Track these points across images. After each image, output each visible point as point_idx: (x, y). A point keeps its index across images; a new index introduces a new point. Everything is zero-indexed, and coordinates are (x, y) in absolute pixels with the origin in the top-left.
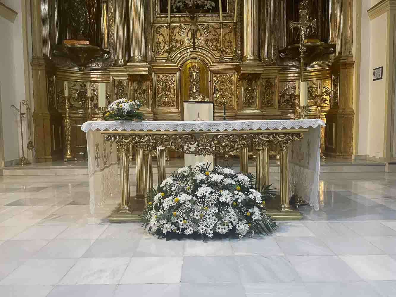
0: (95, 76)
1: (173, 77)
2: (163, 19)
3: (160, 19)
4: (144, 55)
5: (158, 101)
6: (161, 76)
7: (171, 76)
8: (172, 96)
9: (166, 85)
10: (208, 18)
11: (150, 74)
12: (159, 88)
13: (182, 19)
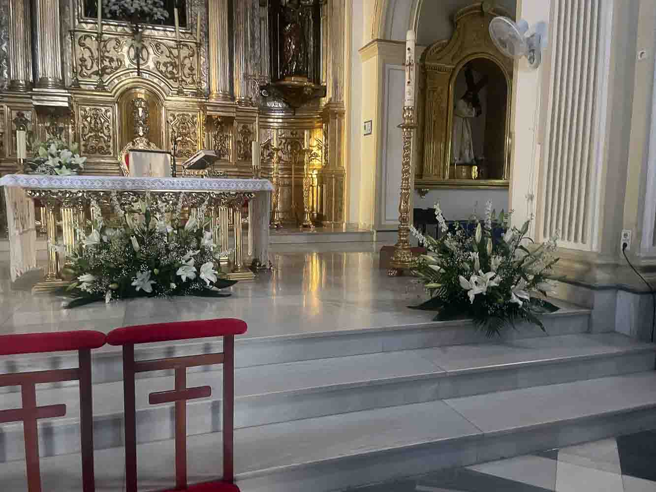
2: (90, 26)
3: (84, 25)
4: (61, 78)
5: (84, 145)
6: (88, 108)
7: (103, 109)
8: (106, 138)
9: (96, 122)
10: (158, 33)
11: (71, 106)
12: (85, 127)
13: (119, 29)
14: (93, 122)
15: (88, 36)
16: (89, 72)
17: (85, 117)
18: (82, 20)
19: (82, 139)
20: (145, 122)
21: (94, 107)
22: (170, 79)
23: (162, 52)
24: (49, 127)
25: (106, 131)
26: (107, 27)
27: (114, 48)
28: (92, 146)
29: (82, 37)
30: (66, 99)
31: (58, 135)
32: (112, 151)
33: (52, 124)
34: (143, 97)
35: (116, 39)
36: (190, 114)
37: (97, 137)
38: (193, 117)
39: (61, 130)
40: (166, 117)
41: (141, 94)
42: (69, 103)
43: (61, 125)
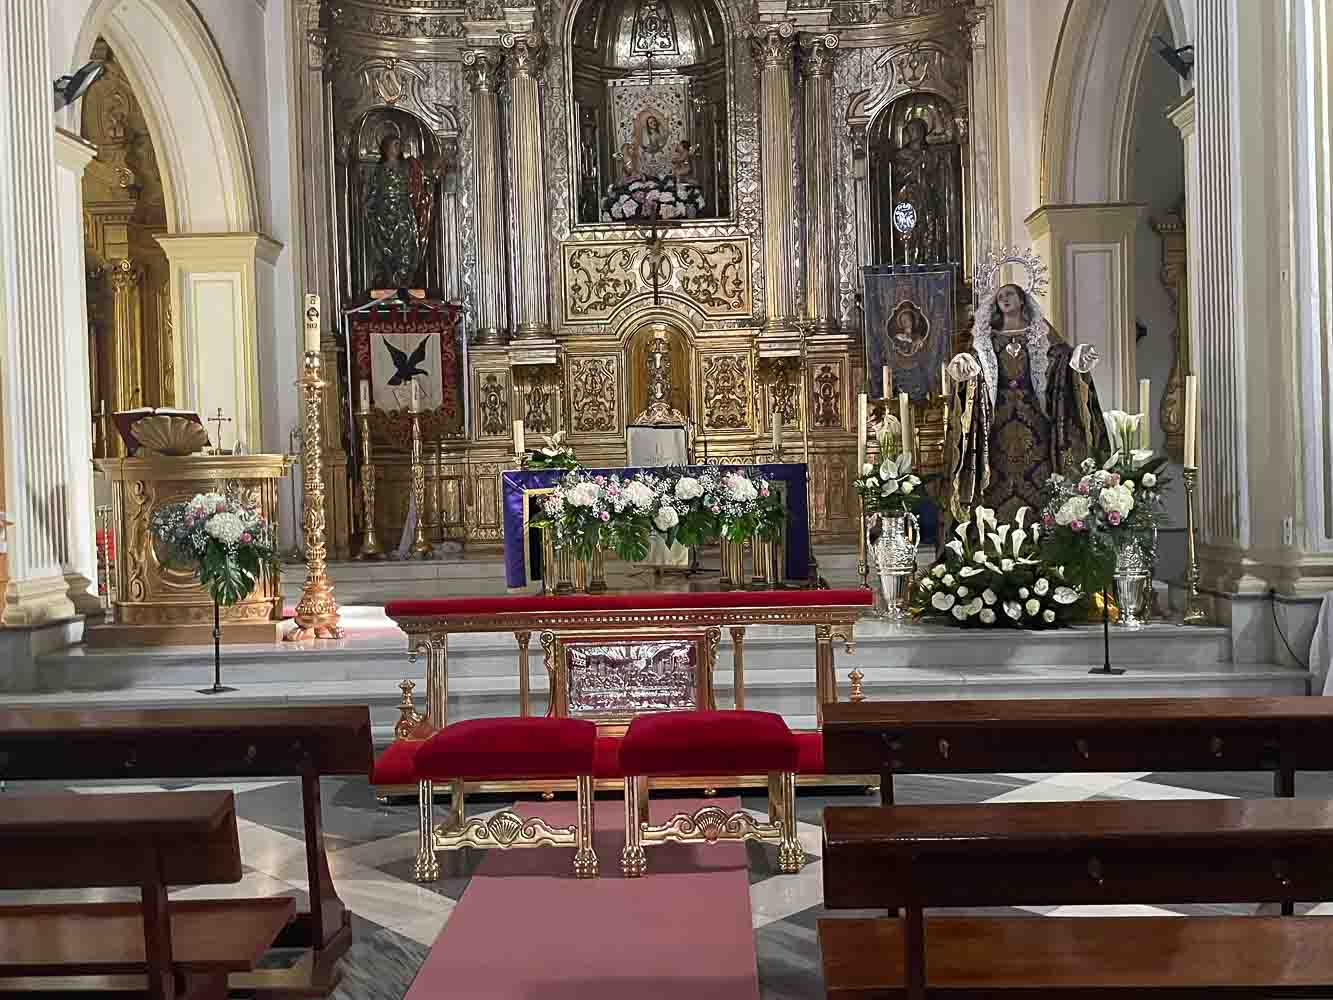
1: (609, 362)
2: (586, 235)
3: (578, 235)
4: (546, 322)
5: (576, 418)
6: (582, 361)
7: (604, 360)
8: (607, 405)
9: (594, 382)
10: (686, 232)
11: (559, 360)
12: (578, 389)
13: (629, 234)
14: (589, 382)
15: (583, 251)
16: (586, 305)
17: (579, 375)
18: (575, 229)
19: (573, 409)
20: (664, 377)
21: (591, 358)
22: (703, 303)
23: (692, 262)
24: (530, 396)
26: (610, 233)
27: (620, 264)
28: (587, 419)
29: (575, 254)
30: (554, 353)
31: (542, 406)
32: (616, 424)
33: (534, 389)
34: (661, 335)
35: (624, 250)
36: (734, 355)
37: (594, 404)
38: (742, 358)
39: (546, 397)
40: (698, 364)
41: (660, 331)
42: (557, 357)
43: (546, 390)
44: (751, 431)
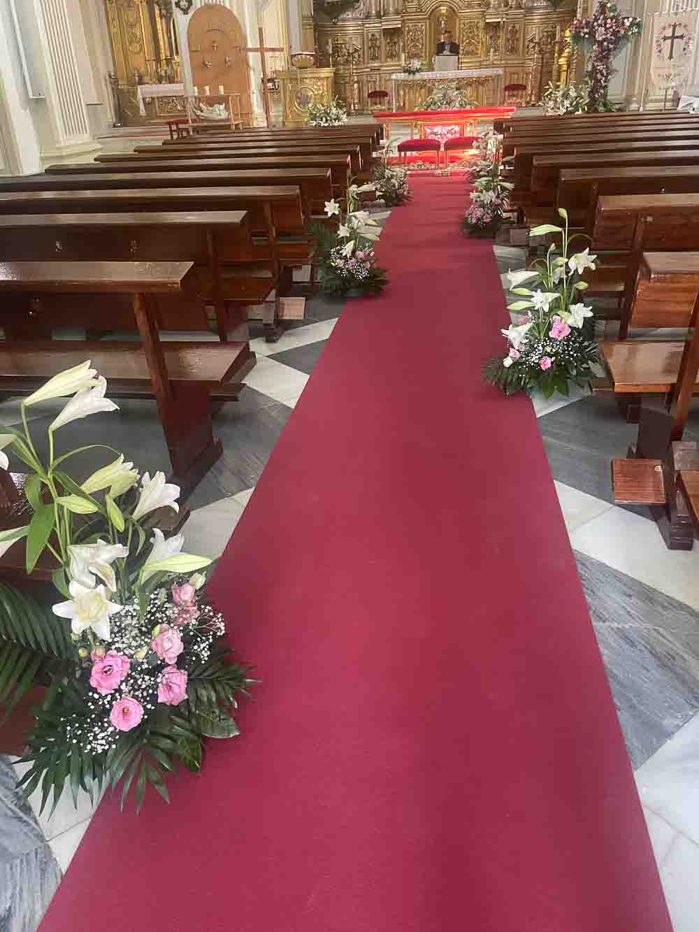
0: (351, 28)
1: (422, 26)
5: (408, 53)
6: (411, 25)
7: (420, 25)
8: (421, 46)
11: (402, 25)
12: (408, 39)
14: (414, 35)
17: (409, 32)
19: (406, 48)
21: (414, 24)
24: (389, 43)
25: (421, 41)
28: (412, 53)
30: (400, 22)
32: (423, 54)
33: (391, 40)
34: (444, 12)
36: (475, 21)
37: (415, 46)
38: (478, 22)
39: (395, 43)
40: (460, 24)
41: (443, 10)
43: (396, 40)
44: (480, 57)
